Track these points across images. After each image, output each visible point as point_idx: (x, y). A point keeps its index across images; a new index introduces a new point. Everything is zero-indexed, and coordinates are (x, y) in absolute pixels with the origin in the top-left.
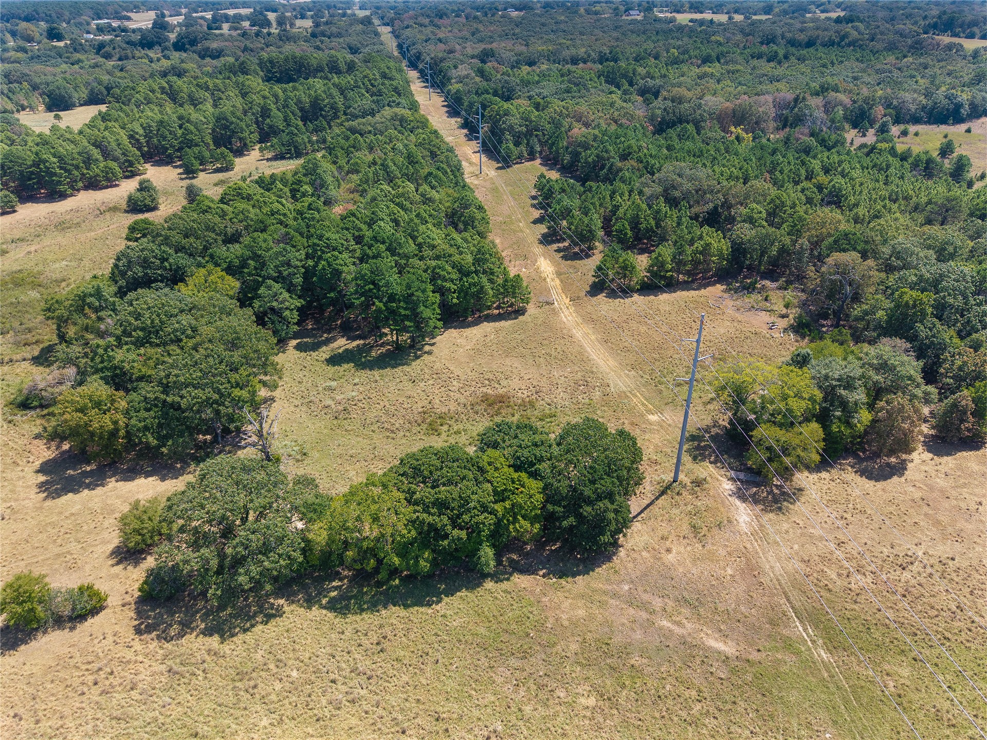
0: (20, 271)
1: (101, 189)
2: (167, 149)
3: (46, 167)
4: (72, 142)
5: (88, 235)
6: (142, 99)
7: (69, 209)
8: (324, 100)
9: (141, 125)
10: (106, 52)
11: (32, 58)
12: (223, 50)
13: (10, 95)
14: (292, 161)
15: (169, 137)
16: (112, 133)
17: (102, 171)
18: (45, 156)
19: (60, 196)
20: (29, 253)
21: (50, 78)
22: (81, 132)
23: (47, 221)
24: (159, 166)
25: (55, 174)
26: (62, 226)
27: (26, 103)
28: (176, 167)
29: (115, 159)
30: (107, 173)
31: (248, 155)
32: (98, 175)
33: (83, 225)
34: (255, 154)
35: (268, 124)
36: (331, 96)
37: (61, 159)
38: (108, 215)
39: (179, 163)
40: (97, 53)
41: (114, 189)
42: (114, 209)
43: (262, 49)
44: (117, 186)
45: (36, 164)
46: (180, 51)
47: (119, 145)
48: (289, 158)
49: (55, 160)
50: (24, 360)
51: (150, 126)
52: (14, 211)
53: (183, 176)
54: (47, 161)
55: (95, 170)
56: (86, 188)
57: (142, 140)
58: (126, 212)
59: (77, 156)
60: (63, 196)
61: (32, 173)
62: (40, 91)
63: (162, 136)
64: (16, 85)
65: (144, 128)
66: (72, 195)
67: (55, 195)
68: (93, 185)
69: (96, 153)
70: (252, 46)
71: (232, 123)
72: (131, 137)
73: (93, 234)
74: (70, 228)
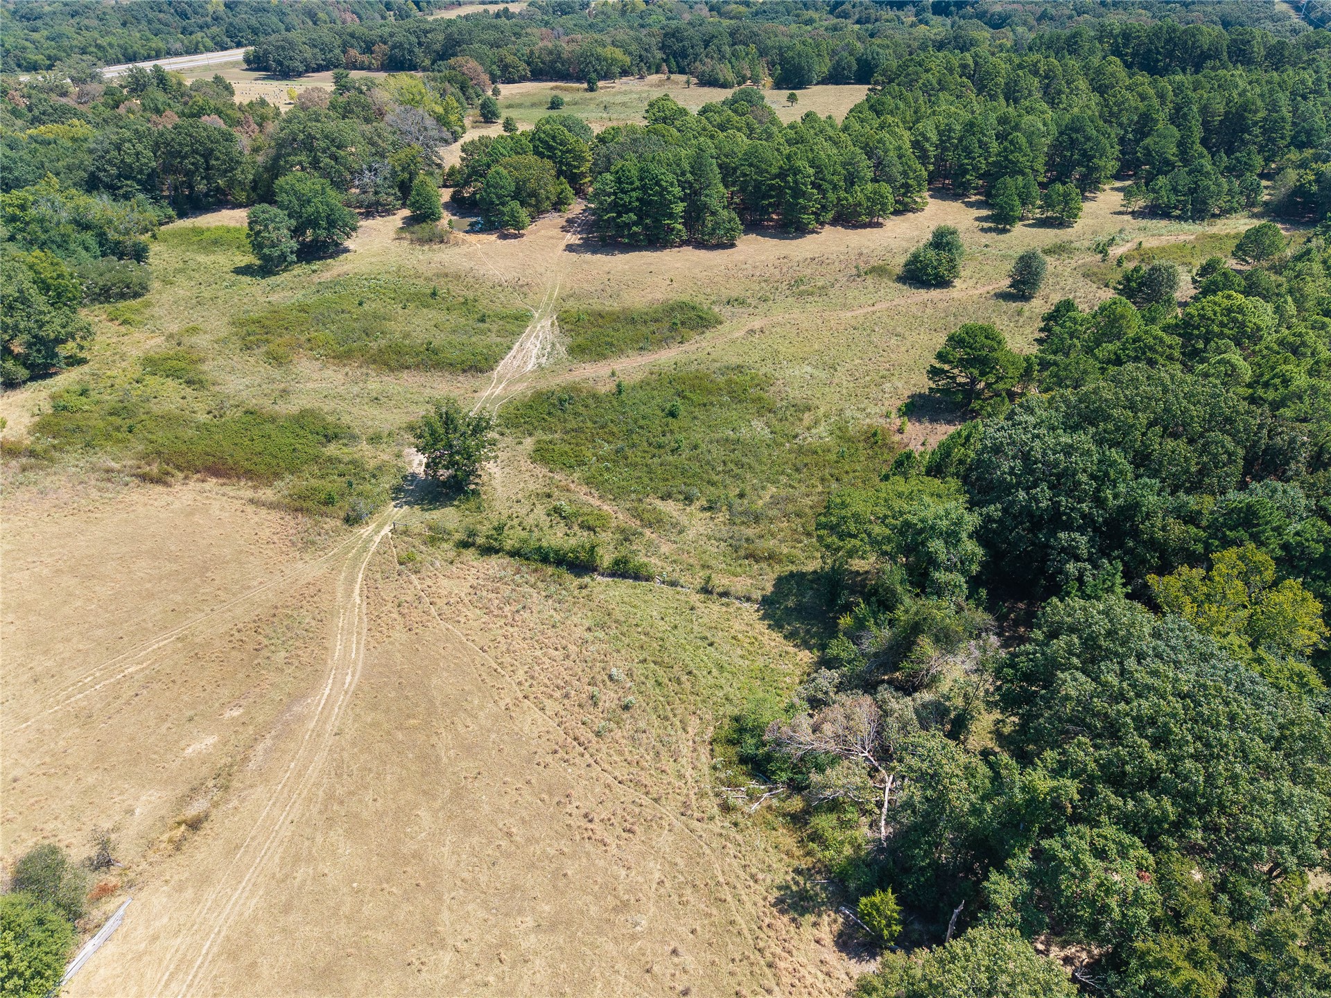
0: (739, 368)
1: (855, 227)
2: (966, 172)
3: (796, 182)
4: (835, 143)
5: (842, 314)
6: (934, 82)
7: (810, 255)
8: (1256, 112)
9: (937, 127)
10: (844, 11)
11: (757, 14)
12: (1010, 16)
13: (733, 60)
14: (1184, 225)
15: (977, 151)
16: (893, 134)
17: (868, 199)
18: (799, 163)
19: (797, 229)
20: (752, 332)
21: (786, 41)
22: (845, 129)
23: (777, 272)
24: (943, 198)
25: (804, 194)
26: (800, 288)
27: (748, 74)
28: (970, 205)
29: (890, 180)
30: (874, 203)
31: (1093, 199)
32: (860, 204)
33: (831, 292)
34: (1109, 198)
35: (1146, 148)
36: (1274, 107)
37: (819, 169)
38: (870, 280)
39: (974, 198)
40: (831, 12)
41: (875, 230)
42: (879, 271)
43: (1071, 17)
44: (879, 225)
45: (782, 175)
46: (940, 14)
47: (900, 157)
48: (1179, 218)
49: (811, 171)
50: (748, 599)
51: (950, 130)
52: (732, 246)
53: (986, 225)
54: (800, 171)
55: (860, 194)
56: (835, 222)
57: (932, 152)
58: (902, 279)
59: (839, 168)
60: (801, 230)
61: (772, 187)
62: (769, 58)
63: (966, 149)
64: (742, 47)
65: (940, 133)
66: (813, 232)
67: (792, 227)
68: (847, 218)
69: (865, 167)
70: (1053, 12)
71: (1088, 139)
72: (916, 144)
73: (849, 314)
74: (812, 294)
